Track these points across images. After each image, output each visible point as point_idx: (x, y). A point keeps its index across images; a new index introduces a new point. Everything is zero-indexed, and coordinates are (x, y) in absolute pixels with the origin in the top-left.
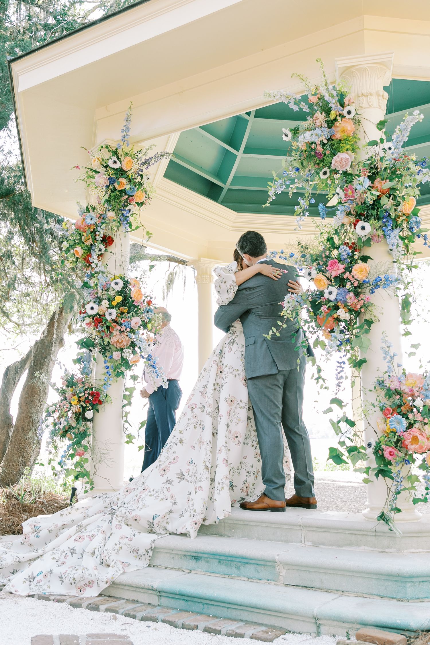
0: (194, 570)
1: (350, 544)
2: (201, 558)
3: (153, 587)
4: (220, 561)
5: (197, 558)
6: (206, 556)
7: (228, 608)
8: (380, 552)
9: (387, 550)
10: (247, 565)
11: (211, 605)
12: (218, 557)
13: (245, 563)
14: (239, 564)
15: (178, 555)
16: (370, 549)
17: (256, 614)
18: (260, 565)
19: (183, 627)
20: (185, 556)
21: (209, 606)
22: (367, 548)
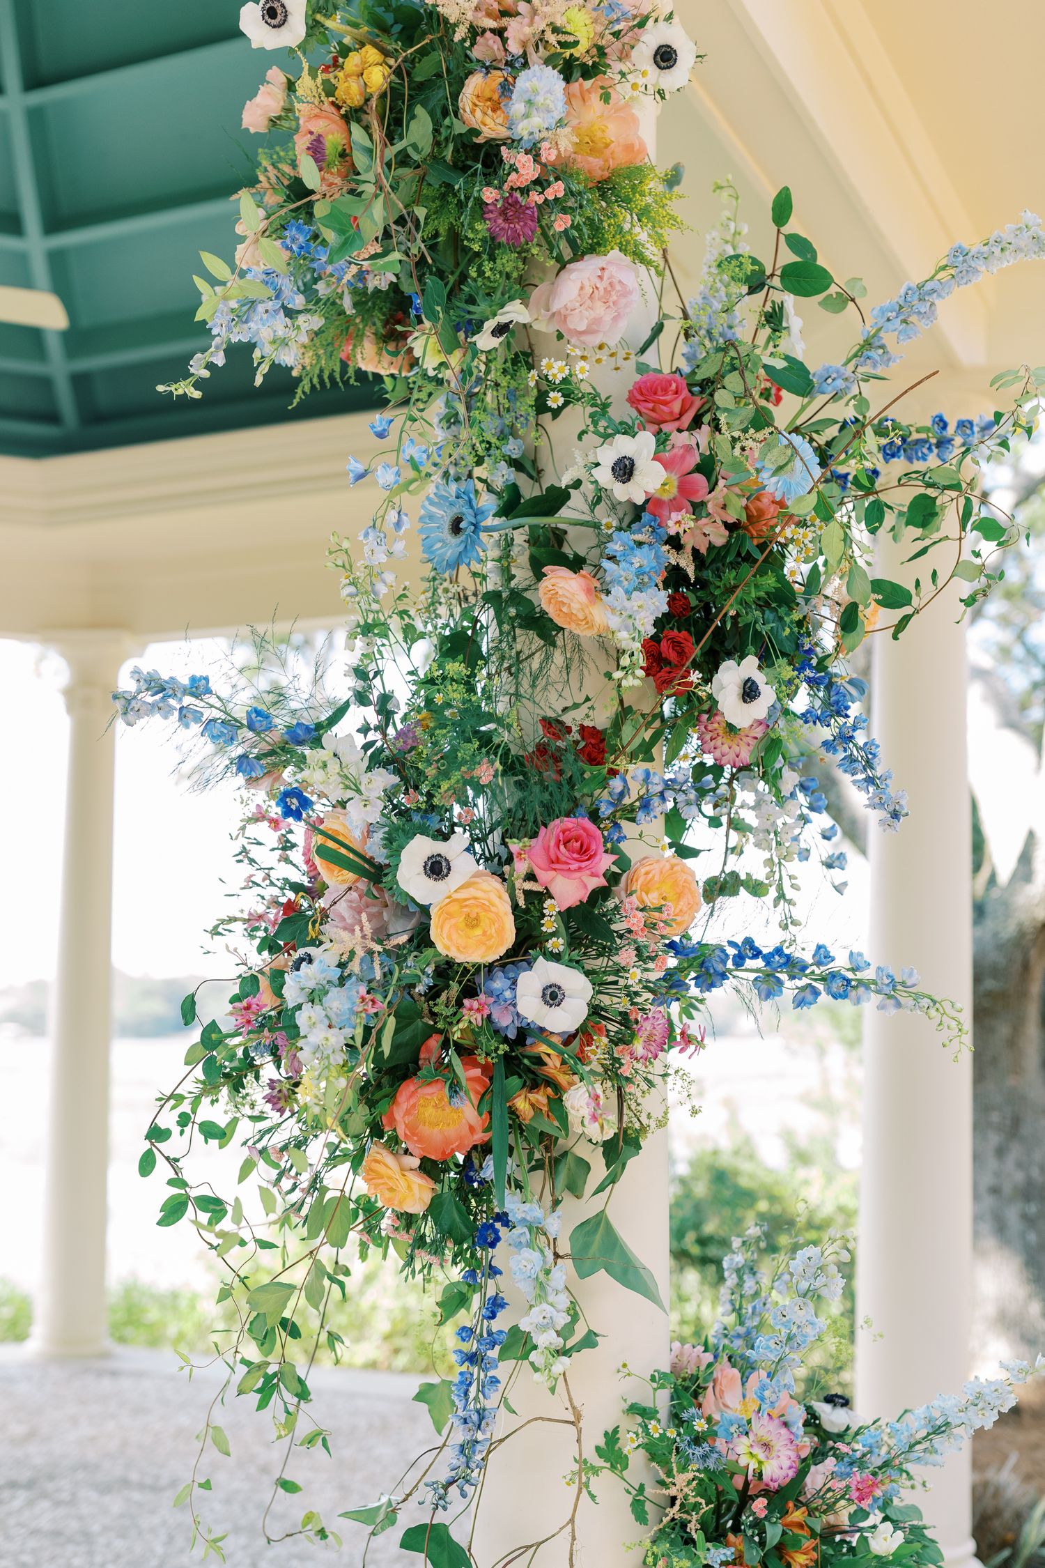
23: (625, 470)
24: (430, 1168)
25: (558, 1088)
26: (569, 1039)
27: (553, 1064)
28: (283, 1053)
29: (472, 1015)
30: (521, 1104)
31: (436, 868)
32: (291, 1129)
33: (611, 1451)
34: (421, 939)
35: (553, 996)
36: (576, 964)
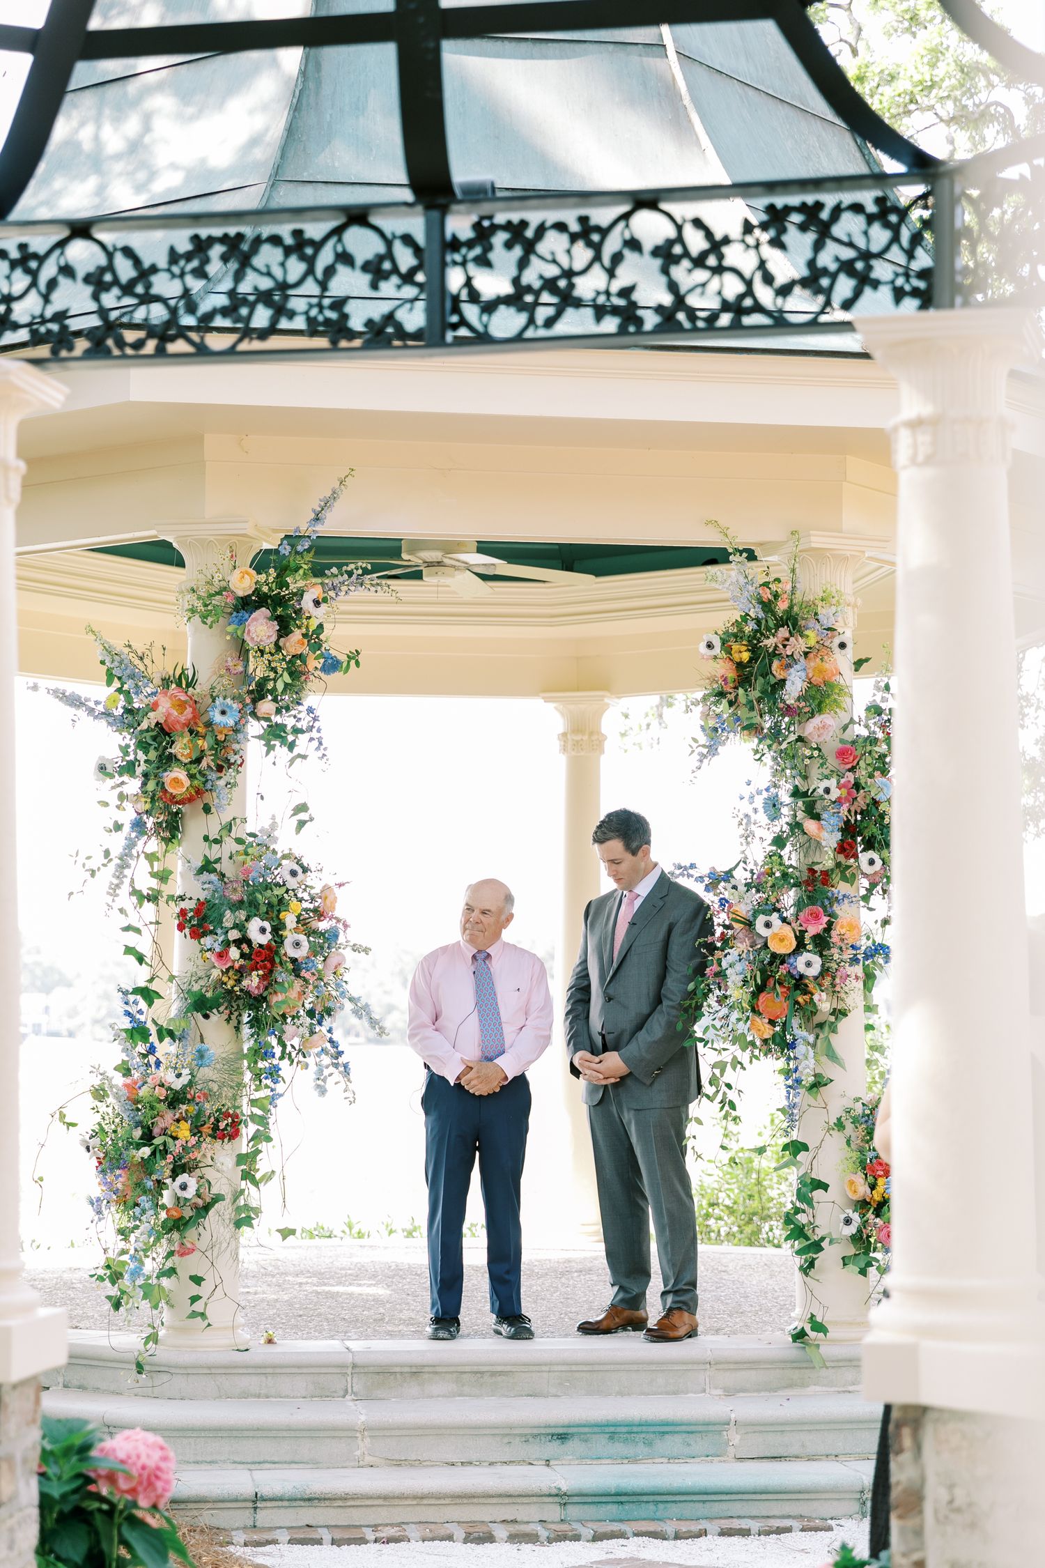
0: (556, 1459)
1: (790, 1386)
2: (573, 1435)
3: (560, 1489)
4: (612, 1437)
5: (563, 1437)
6: (586, 1430)
7: (704, 1502)
8: (839, 1392)
9: (851, 1388)
10: (667, 1436)
11: (673, 1502)
12: (612, 1429)
13: (664, 1433)
14: (652, 1436)
15: (521, 1435)
16: (824, 1389)
17: (757, 1503)
18: (692, 1432)
19: (678, 1537)
20: (535, 1436)
21: (669, 1505)
22: (818, 1388)
23: (827, 791)
24: (772, 1023)
25: (812, 994)
26: (816, 978)
27: (811, 986)
28: (722, 985)
29: (783, 970)
30: (800, 1000)
31: (768, 925)
32: (725, 1011)
33: (840, 1125)
34: (766, 946)
35: (809, 964)
36: (815, 953)
